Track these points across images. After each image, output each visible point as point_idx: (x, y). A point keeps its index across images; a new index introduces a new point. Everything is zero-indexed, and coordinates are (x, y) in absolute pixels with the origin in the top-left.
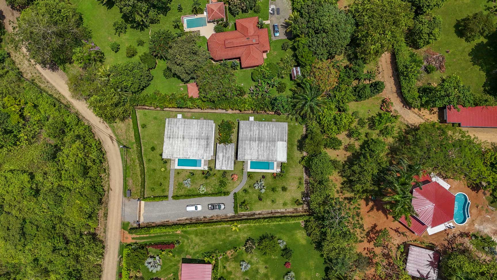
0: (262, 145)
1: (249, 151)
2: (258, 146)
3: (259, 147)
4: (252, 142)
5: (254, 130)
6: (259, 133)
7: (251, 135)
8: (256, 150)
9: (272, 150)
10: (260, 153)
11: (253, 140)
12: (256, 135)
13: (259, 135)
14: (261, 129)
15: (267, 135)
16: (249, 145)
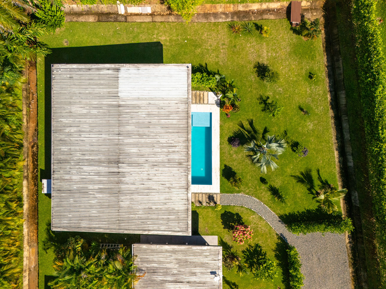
0: (134, 150)
1: (155, 197)
2: (139, 165)
3: (142, 160)
4: (123, 187)
5: (82, 181)
6: (91, 163)
7: (101, 191)
8: (152, 171)
9: (149, 115)
10: (162, 158)
11: (118, 183)
12: (98, 174)
13: (99, 162)
14: (78, 156)
15: (100, 132)
16: (135, 197)
